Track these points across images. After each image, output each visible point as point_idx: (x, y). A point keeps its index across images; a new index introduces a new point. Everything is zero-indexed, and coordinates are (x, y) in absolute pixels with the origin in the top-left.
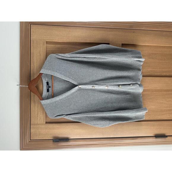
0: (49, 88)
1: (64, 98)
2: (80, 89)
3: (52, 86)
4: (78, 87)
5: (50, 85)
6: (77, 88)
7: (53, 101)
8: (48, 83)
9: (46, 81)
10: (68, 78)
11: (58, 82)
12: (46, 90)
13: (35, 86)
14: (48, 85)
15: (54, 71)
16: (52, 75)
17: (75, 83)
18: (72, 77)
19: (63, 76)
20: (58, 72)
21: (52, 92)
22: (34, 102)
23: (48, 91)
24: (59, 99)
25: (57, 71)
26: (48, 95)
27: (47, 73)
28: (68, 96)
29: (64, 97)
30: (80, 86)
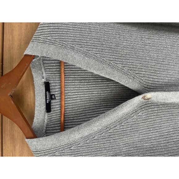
0: (53, 101)
1: (96, 133)
2: (148, 105)
3: (61, 93)
4: (140, 97)
5: (55, 90)
6: (137, 100)
7: (63, 143)
8: (47, 86)
9: (44, 80)
10: (109, 70)
11: (77, 83)
12: (44, 107)
13: (9, 95)
14: (49, 92)
15: (64, 47)
16: (60, 62)
17: (133, 85)
18: (120, 66)
19: (92, 62)
20: (78, 51)
21: (61, 112)
22: (13, 138)
23: (48, 108)
24: (80, 136)
25: (73, 48)
26: (50, 120)
27: (45, 55)
28: (107, 128)
29: (96, 129)
30: (149, 95)
